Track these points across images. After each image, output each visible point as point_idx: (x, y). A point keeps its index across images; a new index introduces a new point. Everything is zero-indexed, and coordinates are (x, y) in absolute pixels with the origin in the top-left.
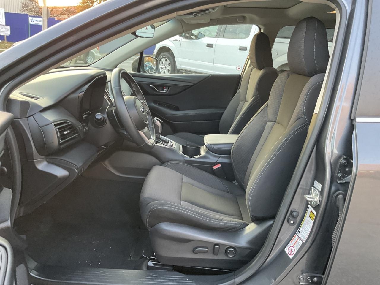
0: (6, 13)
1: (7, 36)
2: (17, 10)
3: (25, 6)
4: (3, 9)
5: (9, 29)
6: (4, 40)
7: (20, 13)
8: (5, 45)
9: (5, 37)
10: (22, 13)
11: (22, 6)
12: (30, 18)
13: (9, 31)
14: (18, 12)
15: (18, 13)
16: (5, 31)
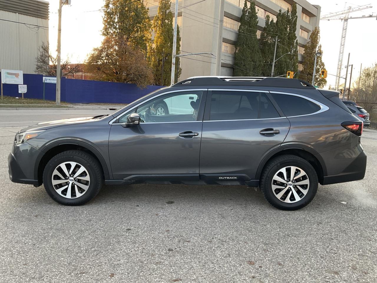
0: (23, 74)
1: (24, 93)
2: (32, 71)
3: (38, 67)
4: (22, 71)
5: (26, 87)
6: (21, 97)
7: (34, 74)
8: (23, 101)
9: (23, 94)
10: (36, 74)
11: (37, 68)
12: (44, 78)
13: (26, 89)
14: (33, 72)
15: (33, 74)
16: (23, 89)
